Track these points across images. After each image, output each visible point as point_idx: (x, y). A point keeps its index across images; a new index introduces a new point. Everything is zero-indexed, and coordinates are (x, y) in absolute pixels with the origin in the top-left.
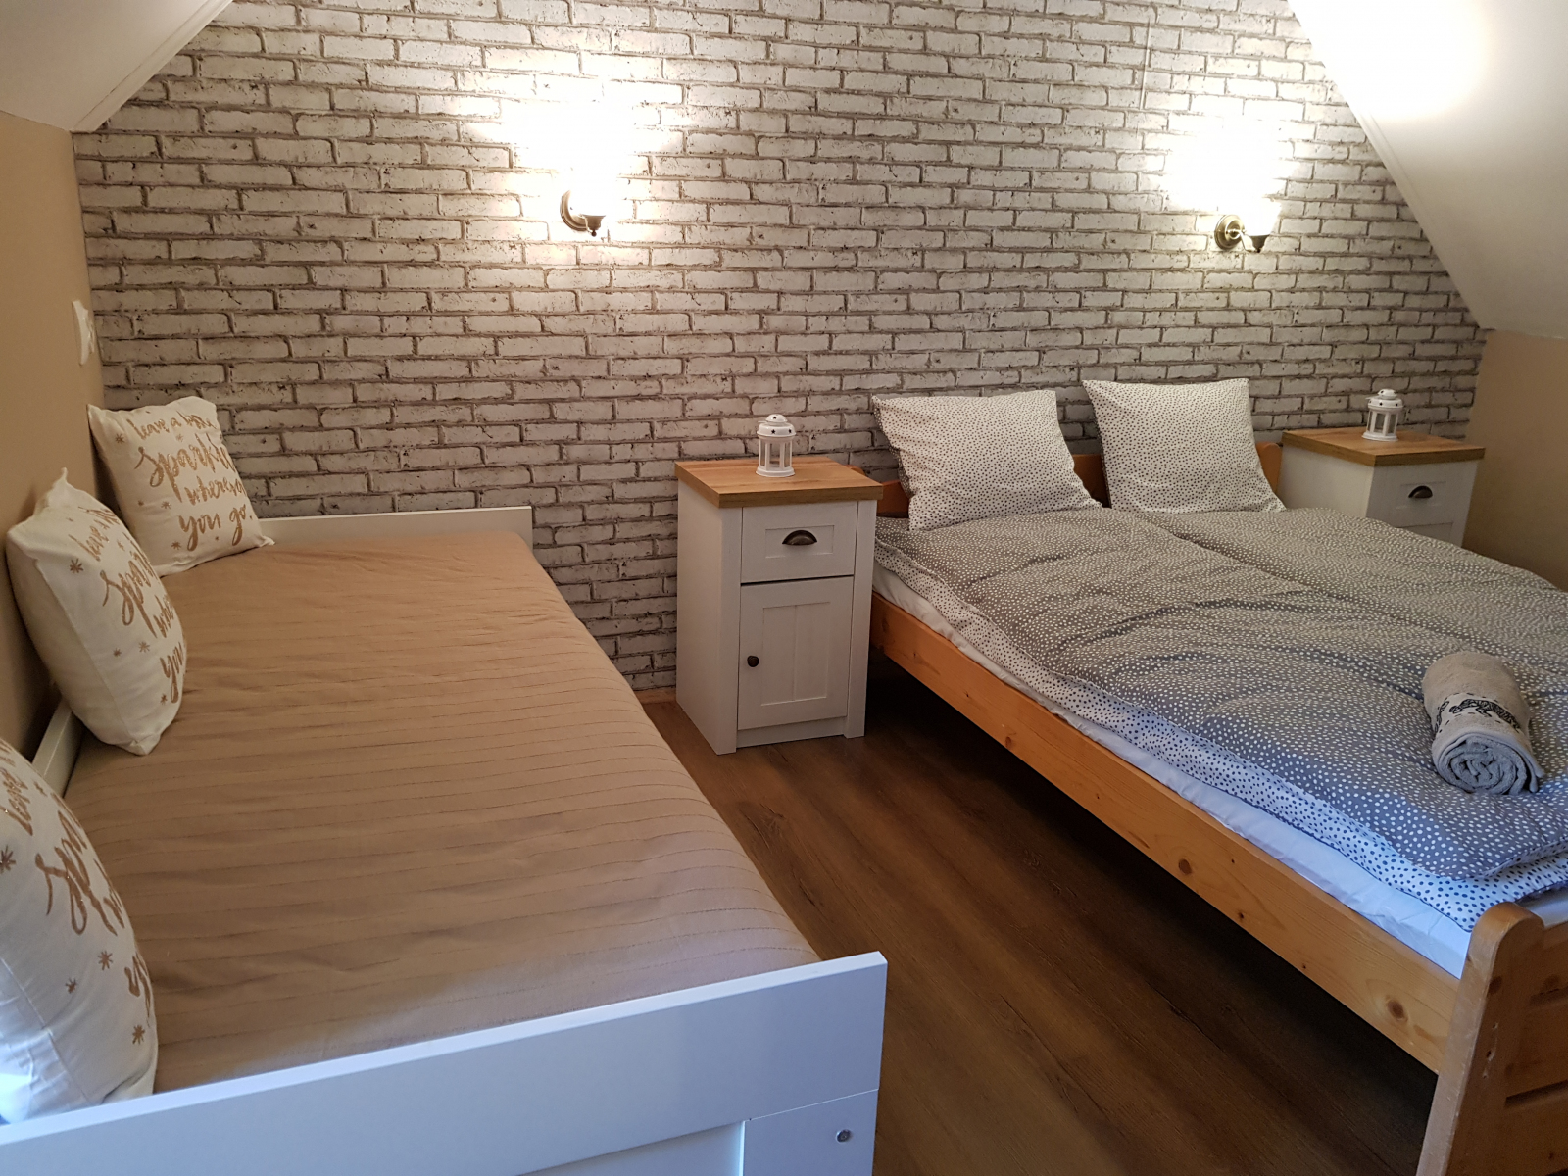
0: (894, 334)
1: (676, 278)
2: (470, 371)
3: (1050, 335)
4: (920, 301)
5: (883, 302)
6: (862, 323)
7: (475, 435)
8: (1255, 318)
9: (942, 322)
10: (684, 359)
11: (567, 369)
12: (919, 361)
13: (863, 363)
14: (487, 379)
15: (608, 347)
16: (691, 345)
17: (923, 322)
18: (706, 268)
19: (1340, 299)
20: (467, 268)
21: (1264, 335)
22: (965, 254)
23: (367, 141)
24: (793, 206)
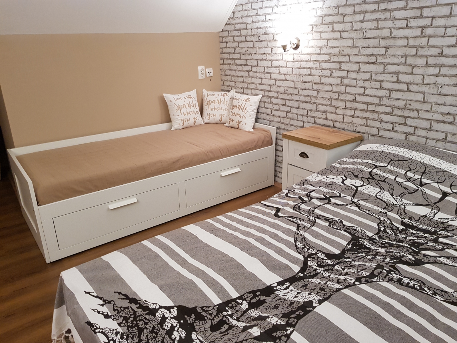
0: (391, 91)
1: (317, 65)
4: (403, 78)
5: (387, 77)
6: (378, 85)
9: (413, 88)
10: (318, 91)
12: (401, 104)
13: (377, 101)
16: (320, 87)
17: (404, 87)
18: (326, 62)
22: (427, 58)
23: (257, 29)
24: (354, 39)
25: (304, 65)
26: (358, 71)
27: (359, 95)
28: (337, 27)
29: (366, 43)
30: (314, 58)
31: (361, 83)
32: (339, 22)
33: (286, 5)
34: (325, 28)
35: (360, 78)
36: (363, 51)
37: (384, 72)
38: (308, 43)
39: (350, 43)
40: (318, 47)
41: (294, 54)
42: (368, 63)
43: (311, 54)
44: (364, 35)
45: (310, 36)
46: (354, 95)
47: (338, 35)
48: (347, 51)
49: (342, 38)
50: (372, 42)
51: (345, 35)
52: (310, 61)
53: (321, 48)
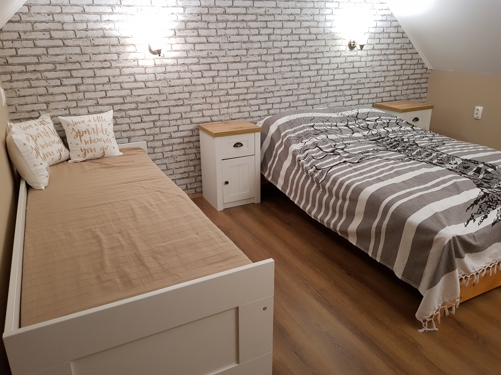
0: (254, 81)
1: (186, 68)
2: (124, 101)
3: (301, 79)
4: (261, 71)
5: (250, 72)
6: (244, 78)
7: (127, 120)
8: (361, 70)
9: (268, 77)
10: (190, 93)
11: (154, 98)
12: (262, 89)
13: (245, 91)
14: (129, 103)
15: (166, 90)
16: (192, 88)
17: (262, 77)
18: (195, 64)
19: (387, 63)
20: (121, 68)
21: (364, 75)
22: (274, 55)
23: (86, 30)
24: (220, 43)
25: (169, 69)
26: (228, 70)
27: (231, 89)
28: (202, 32)
29: (231, 46)
30: (181, 61)
31: (230, 79)
32: (203, 28)
33: (134, 6)
34: (190, 33)
35: (229, 75)
36: (229, 53)
37: (248, 68)
38: (172, 47)
39: (217, 46)
40: (184, 51)
41: (155, 59)
42: (235, 62)
43: (177, 58)
44: (229, 40)
45: (173, 40)
46: (227, 90)
47: (204, 40)
48: (215, 53)
49: (208, 42)
50: (235, 46)
51: (211, 39)
52: (177, 65)
53: (187, 51)
